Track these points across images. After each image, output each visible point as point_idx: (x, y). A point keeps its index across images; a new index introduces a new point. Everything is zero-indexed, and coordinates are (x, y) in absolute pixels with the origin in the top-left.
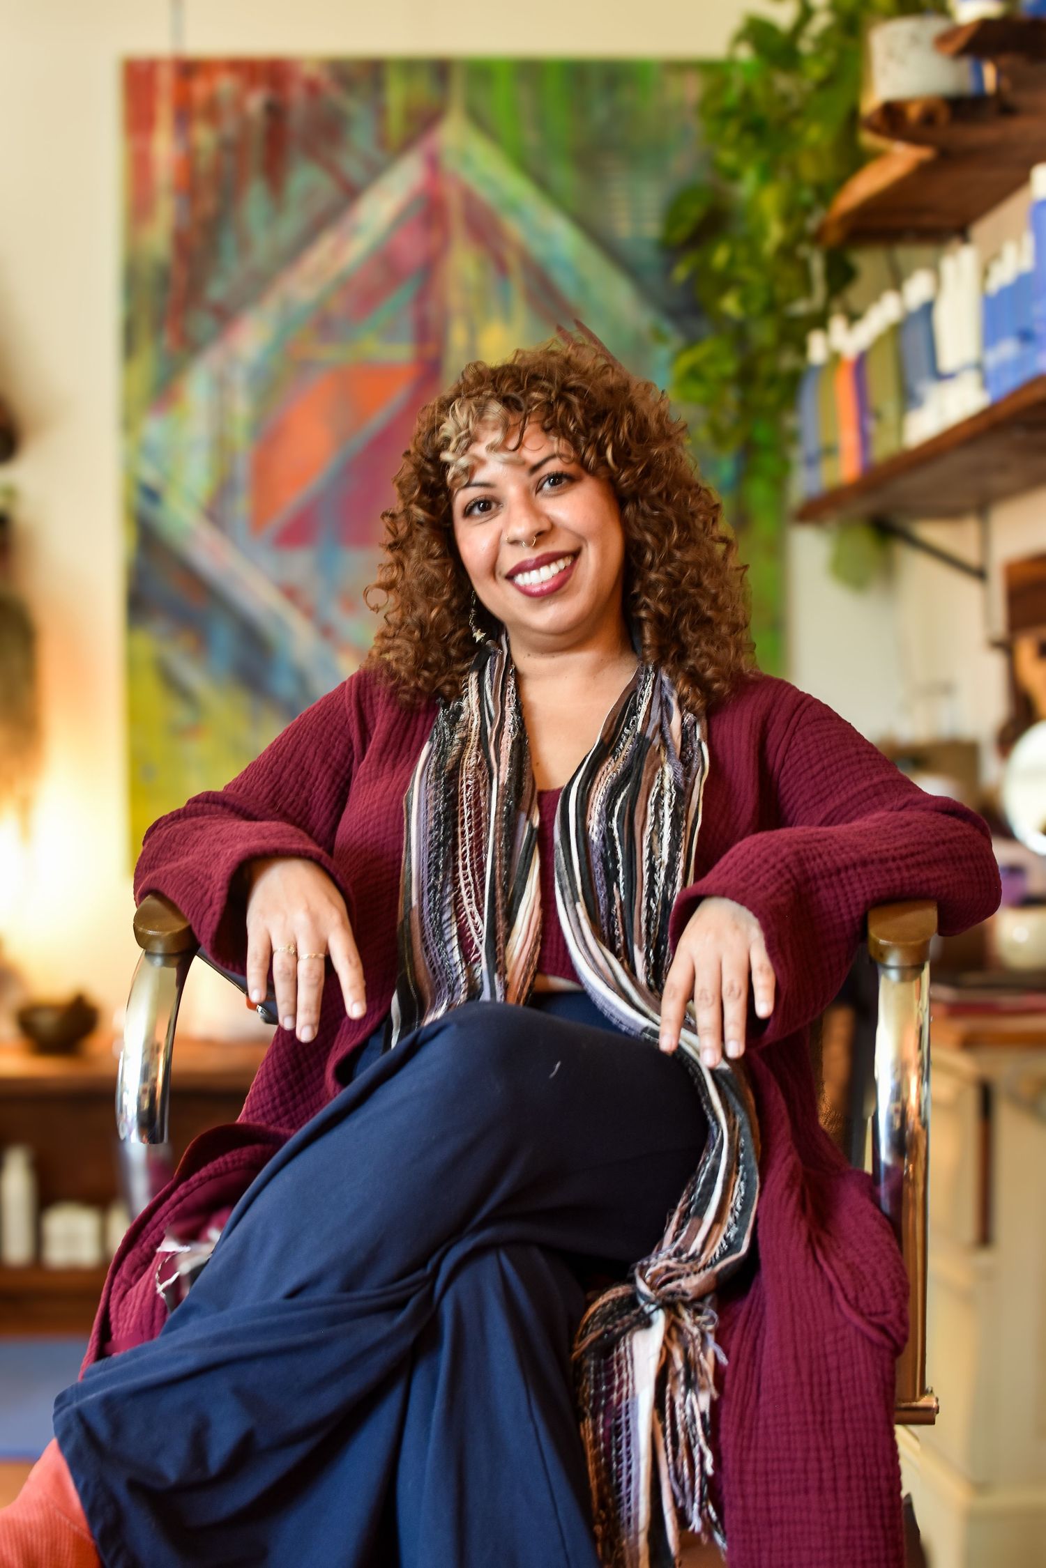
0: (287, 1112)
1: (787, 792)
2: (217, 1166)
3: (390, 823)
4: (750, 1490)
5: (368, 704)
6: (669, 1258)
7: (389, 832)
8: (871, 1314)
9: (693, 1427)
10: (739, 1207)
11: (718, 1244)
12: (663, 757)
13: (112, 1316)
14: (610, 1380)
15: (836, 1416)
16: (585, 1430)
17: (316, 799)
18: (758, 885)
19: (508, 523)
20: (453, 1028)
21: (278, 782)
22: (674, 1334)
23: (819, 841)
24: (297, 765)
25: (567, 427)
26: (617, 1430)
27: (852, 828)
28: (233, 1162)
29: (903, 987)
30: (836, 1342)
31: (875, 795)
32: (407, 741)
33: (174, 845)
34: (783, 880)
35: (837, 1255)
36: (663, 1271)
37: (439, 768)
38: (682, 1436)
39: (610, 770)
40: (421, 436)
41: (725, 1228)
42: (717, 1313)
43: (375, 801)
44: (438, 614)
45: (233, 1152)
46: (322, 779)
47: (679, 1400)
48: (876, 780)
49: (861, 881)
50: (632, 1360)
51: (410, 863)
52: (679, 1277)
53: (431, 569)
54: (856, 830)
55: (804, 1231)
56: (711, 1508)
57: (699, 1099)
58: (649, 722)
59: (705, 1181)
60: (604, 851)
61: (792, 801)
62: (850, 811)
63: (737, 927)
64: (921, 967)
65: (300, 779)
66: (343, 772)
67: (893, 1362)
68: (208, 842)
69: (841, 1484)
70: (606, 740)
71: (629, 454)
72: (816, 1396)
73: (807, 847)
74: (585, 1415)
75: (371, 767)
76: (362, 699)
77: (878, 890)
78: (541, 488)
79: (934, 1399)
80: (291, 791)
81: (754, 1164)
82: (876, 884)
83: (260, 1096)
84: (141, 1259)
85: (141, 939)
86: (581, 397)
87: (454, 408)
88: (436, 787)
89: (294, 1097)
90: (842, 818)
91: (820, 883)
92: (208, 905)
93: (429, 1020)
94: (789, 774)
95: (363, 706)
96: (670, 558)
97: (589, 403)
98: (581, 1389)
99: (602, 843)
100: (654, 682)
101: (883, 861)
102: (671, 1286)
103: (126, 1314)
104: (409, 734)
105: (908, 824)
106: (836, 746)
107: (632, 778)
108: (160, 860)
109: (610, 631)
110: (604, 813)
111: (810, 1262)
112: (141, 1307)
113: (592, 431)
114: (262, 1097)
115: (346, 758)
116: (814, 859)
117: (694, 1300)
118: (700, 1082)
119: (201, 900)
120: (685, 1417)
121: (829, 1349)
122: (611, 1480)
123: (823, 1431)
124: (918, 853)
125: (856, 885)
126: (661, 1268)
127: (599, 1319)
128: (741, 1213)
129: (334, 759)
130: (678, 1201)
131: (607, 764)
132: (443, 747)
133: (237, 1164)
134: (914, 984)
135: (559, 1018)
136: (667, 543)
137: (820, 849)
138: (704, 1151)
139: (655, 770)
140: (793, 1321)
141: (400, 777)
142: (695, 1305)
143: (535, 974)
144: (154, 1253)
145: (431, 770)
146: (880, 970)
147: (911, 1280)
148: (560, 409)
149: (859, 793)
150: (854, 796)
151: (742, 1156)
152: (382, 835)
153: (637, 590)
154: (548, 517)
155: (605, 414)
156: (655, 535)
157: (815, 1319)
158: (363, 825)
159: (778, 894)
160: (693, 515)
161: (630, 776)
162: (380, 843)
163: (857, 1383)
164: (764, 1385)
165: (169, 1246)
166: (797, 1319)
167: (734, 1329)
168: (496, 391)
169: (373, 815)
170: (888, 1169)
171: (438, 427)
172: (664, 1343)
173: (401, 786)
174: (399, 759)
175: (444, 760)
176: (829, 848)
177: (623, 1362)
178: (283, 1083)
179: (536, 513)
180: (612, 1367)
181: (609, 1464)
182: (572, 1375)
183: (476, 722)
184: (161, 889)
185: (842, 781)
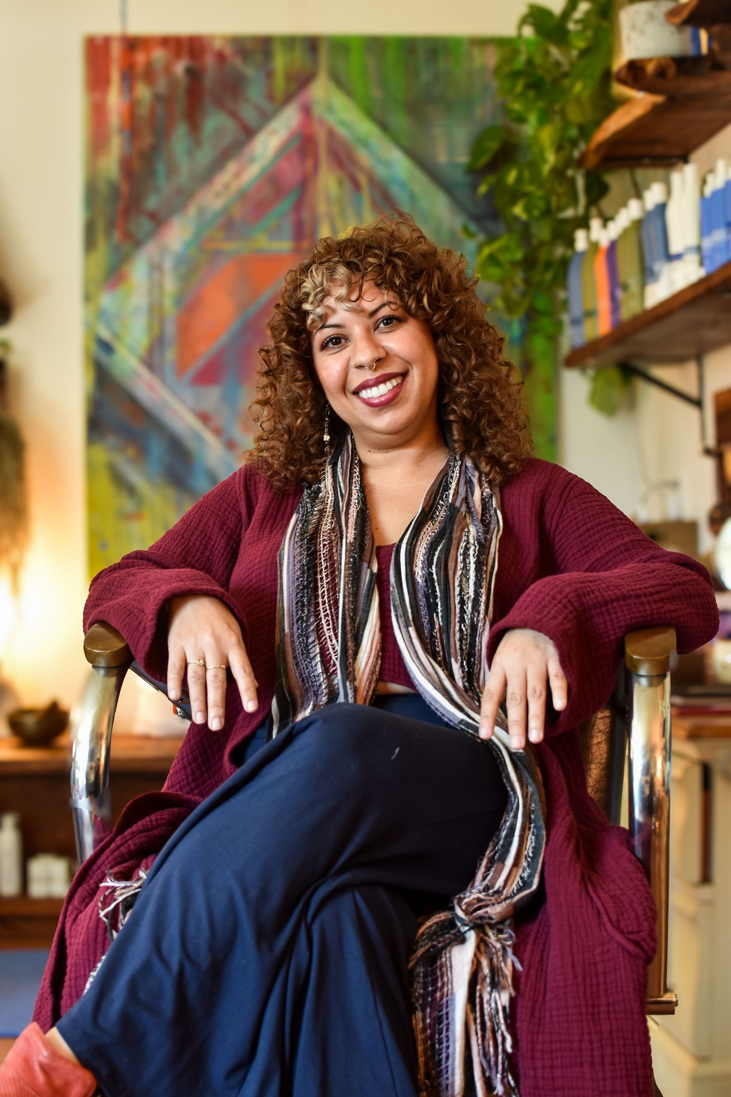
0: (197, 786)
1: (560, 547)
2: (145, 823)
3: (268, 573)
4: (539, 1064)
5: (253, 487)
6: (480, 892)
7: (267, 580)
8: (629, 933)
9: (497, 1018)
10: (531, 855)
11: (516, 882)
12: (468, 520)
13: (67, 935)
14: (434, 982)
15: (603, 1009)
16: (416, 1020)
17: (215, 557)
18: (550, 616)
19: (354, 352)
20: (320, 723)
21: (188, 544)
22: (482, 948)
23: (591, 582)
24: (202, 532)
25: (395, 283)
26: (439, 1020)
27: (614, 573)
28: (157, 820)
29: (652, 689)
30: (603, 953)
31: (626, 551)
32: (280, 513)
33: (113, 588)
34: (567, 611)
35: (603, 889)
36: (475, 901)
37: (303, 532)
38: (488, 1024)
39: (429, 531)
40: (287, 292)
41: (521, 870)
42: (514, 932)
43: (257, 557)
44: (302, 422)
45: (157, 813)
46: (220, 542)
47: (486, 997)
48: (627, 539)
49: (622, 611)
50: (451, 967)
51: (283, 602)
52: (486, 906)
53: (297, 389)
54: (617, 575)
55: (578, 871)
56: (510, 1078)
57: (501, 775)
58: (457, 496)
59: (506, 835)
60: (426, 590)
61: (564, 554)
62: (607, 563)
63: (537, 646)
64: (664, 676)
65: (204, 541)
66: (235, 537)
67: (645, 968)
68: (139, 584)
69: (607, 1060)
70: (426, 509)
71: (439, 301)
72: (588, 995)
73: (583, 585)
74: (416, 1009)
75: (254, 533)
76: (248, 484)
77: (636, 618)
78: (378, 327)
79: (674, 996)
80: (198, 551)
81: (542, 823)
82: (633, 613)
83: (177, 774)
84: (88, 892)
85: (90, 656)
86: (403, 260)
87: (311, 271)
88: (301, 546)
89: (202, 775)
90: (601, 568)
91: (594, 612)
92: (142, 631)
93: (300, 717)
94: (562, 533)
95: (249, 489)
96: (470, 377)
97: (409, 264)
98: (413, 990)
99: (425, 584)
100: (461, 467)
101: (638, 596)
102: (480, 912)
103: (77, 932)
104: (282, 509)
105: (653, 571)
106: (596, 514)
107: (446, 537)
108: (103, 600)
109: (429, 431)
110: (426, 562)
111: (584, 894)
112: (88, 927)
113: (412, 285)
114: (179, 775)
115: (237, 527)
116: (589, 595)
117: (497, 923)
118: (501, 762)
119: (137, 628)
120: (491, 1009)
121: (598, 958)
122: (434, 1057)
123: (594, 1020)
124: (662, 592)
125: (620, 614)
126: (474, 899)
127: (426, 938)
128: (532, 858)
129: (229, 528)
130: (486, 850)
131: (427, 526)
132: (306, 517)
133: (159, 822)
134: (659, 688)
135: (396, 714)
136: (468, 365)
137: (593, 588)
138: (505, 813)
139: (463, 530)
140: (571, 938)
141: (275, 539)
142: (498, 926)
143: (378, 681)
144: (98, 888)
145: (297, 534)
146: (634, 678)
147: (657, 908)
148: (389, 270)
149: (614, 549)
150: (611, 551)
151: (532, 816)
152: (262, 583)
153: (446, 400)
154: (383, 348)
155: (422, 272)
156: (459, 359)
157: (587, 936)
158: (248, 575)
159: (565, 622)
160: (485, 345)
161: (444, 534)
162: (262, 587)
163: (619, 984)
164: (549, 986)
165: (109, 883)
166: (574, 936)
167: (527, 943)
168: (342, 257)
169: (255, 568)
170: (640, 824)
171: (301, 284)
172: (475, 955)
173: (276, 546)
174: (274, 527)
175: (307, 527)
176: (599, 587)
177: (444, 969)
178: (194, 765)
179: (376, 345)
180: (436, 972)
181: (433, 1045)
182: (406, 979)
183: (331, 498)
184: (106, 620)
185: (601, 540)
